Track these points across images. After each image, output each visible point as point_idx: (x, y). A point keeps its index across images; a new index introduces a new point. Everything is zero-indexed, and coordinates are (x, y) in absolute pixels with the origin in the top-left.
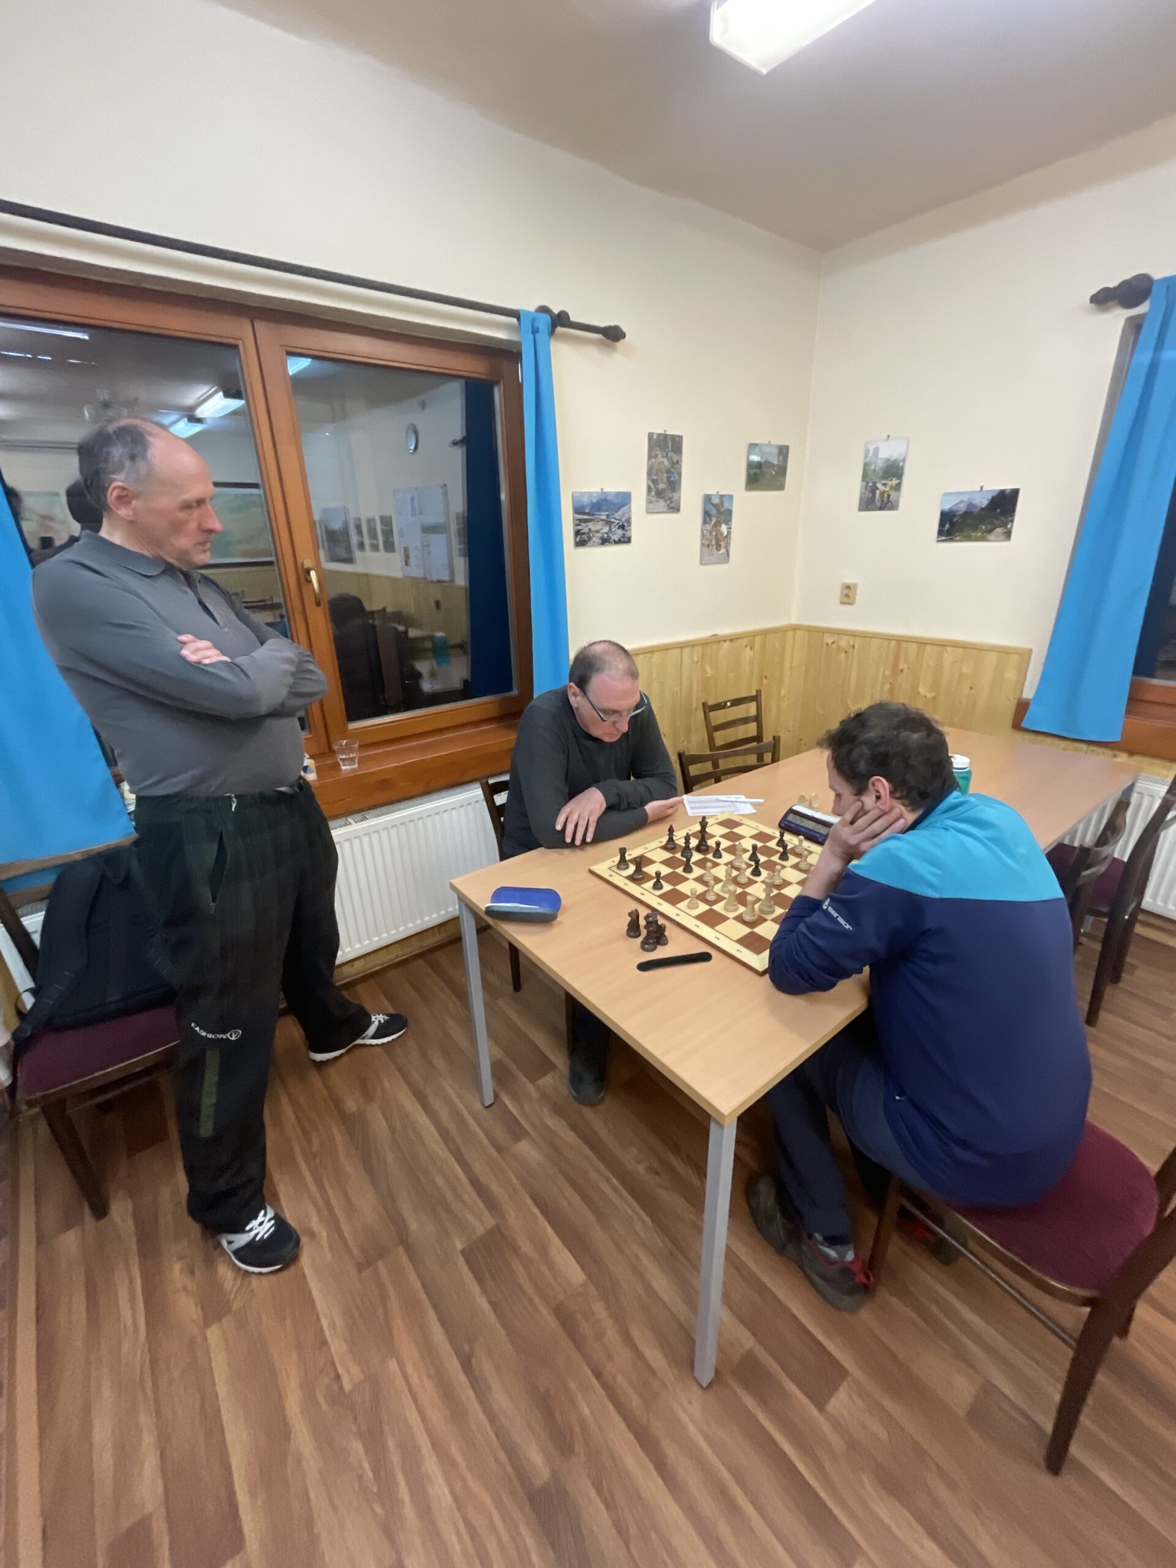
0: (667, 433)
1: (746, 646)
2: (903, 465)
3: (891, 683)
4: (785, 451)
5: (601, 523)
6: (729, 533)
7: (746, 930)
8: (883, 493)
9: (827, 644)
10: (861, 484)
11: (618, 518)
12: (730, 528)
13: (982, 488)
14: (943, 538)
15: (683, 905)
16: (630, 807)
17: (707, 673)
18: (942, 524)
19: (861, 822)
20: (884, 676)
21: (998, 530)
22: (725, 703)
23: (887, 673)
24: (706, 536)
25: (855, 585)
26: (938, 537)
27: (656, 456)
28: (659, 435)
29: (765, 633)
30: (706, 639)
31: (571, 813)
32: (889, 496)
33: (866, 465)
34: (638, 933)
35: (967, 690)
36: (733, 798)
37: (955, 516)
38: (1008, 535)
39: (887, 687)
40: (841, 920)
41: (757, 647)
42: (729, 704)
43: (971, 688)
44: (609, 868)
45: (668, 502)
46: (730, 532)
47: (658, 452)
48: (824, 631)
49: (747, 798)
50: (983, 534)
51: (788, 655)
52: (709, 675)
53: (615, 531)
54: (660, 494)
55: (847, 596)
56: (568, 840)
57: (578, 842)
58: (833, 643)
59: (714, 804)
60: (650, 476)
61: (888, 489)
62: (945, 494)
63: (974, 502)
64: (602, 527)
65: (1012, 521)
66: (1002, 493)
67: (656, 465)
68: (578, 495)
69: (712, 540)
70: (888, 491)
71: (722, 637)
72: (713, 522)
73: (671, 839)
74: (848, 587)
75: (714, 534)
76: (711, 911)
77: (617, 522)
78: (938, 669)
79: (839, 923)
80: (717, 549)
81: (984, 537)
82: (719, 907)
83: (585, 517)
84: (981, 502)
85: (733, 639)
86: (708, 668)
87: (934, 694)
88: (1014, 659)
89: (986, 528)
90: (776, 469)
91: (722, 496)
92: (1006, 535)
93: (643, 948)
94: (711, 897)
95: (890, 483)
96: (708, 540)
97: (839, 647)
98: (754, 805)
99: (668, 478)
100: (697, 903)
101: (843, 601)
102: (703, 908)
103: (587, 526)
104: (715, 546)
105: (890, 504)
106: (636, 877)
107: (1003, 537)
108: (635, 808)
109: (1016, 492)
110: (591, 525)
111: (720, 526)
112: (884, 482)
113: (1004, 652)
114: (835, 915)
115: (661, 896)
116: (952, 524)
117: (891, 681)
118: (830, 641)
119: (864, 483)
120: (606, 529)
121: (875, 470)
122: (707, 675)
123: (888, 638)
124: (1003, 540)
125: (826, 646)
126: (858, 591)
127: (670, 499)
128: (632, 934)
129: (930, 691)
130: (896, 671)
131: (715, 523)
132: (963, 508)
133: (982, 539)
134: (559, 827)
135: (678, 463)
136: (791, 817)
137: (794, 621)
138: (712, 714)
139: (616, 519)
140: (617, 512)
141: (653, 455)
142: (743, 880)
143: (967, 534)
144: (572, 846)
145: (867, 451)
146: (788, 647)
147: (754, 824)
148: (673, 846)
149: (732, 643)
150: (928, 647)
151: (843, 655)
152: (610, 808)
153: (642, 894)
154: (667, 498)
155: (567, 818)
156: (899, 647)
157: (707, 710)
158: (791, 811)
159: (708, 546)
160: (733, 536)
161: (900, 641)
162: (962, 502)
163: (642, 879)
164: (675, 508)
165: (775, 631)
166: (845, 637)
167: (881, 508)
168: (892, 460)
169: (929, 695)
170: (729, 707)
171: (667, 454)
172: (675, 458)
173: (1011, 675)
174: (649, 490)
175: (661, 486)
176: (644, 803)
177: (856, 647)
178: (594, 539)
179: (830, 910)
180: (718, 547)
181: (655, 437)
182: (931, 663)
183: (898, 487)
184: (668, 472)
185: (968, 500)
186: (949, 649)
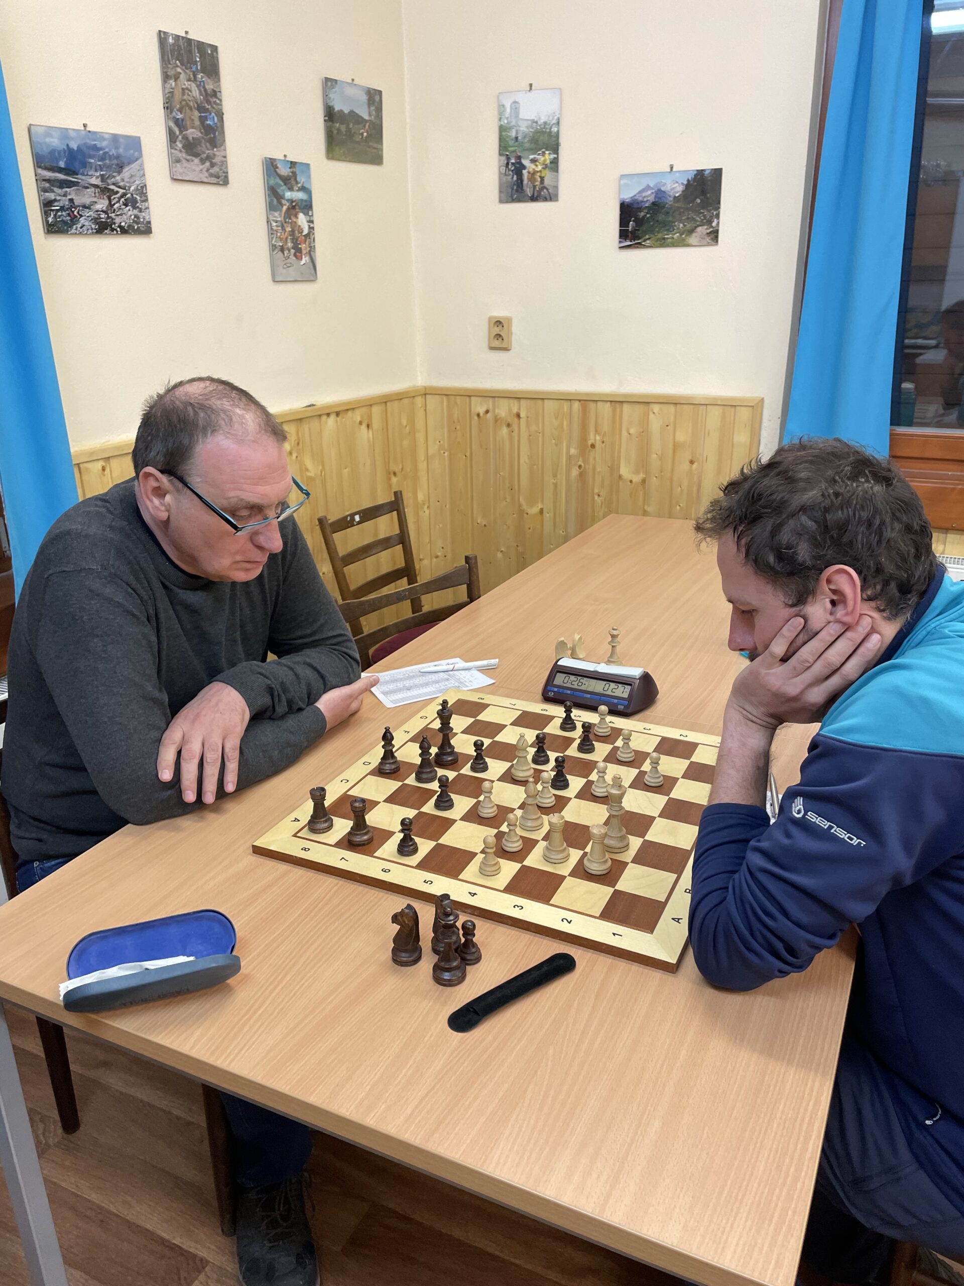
0: (190, 36)
1: (361, 423)
2: (558, 131)
3: (580, 467)
4: (377, 98)
5: (91, 190)
6: (311, 229)
7: (604, 893)
8: (533, 174)
9: (478, 415)
10: (500, 161)
11: (121, 184)
12: (312, 222)
13: (672, 168)
14: (629, 243)
15: (471, 871)
16: (294, 709)
17: (307, 470)
18: (623, 222)
19: (807, 652)
20: (569, 457)
21: (702, 230)
22: (352, 516)
23: (573, 451)
24: (277, 231)
25: (509, 320)
26: (620, 242)
27: (176, 78)
28: (177, 38)
29: (385, 400)
30: (298, 412)
31: (184, 740)
32: (542, 178)
33: (502, 129)
34: (416, 955)
35: (686, 466)
36: (444, 665)
37: (640, 209)
38: (714, 236)
39: (575, 472)
40: (842, 834)
41: (376, 424)
42: (357, 518)
43: (692, 462)
44: (295, 836)
45: (208, 164)
46: (313, 228)
47: (179, 70)
48: (469, 394)
49: (466, 661)
50: (681, 235)
51: (420, 437)
52: (311, 474)
53: (120, 209)
54: (191, 148)
55: (498, 336)
56: (190, 796)
57: (209, 797)
58: (487, 412)
59: (417, 681)
60: (171, 112)
61: (540, 168)
62: (623, 176)
63: (663, 189)
64: (95, 200)
65: (718, 216)
66: (700, 173)
67: (178, 96)
68: (41, 130)
69: (287, 238)
70: (540, 171)
71: (323, 408)
72: (285, 208)
73: (389, 755)
74: (499, 323)
75: (289, 229)
76: (525, 870)
77: (121, 191)
78: (644, 436)
79: (835, 838)
80: (295, 255)
81: (684, 240)
82: (534, 860)
83: (61, 176)
84: (674, 188)
85: (339, 412)
86: (308, 463)
87: (642, 476)
88: (744, 414)
89: (685, 226)
90: (367, 127)
91: (293, 164)
92: (712, 236)
93: (438, 980)
94: (514, 846)
95: (541, 159)
96: (281, 239)
97: (497, 419)
98: (483, 670)
99: (202, 120)
100: (498, 862)
101: (493, 345)
102: (509, 869)
103: (65, 195)
104: (293, 251)
105: (545, 190)
106: (357, 839)
107: (708, 240)
108: (300, 710)
109: (718, 173)
110: (72, 193)
111: (297, 217)
112: (532, 157)
113: (730, 405)
114: (825, 824)
115: (421, 866)
116: (640, 222)
117: (580, 463)
118: (482, 410)
119: (504, 158)
120: (102, 204)
121: (516, 138)
122: (309, 474)
123: (568, 399)
124: (708, 245)
125: (476, 418)
126: (514, 329)
127: (209, 158)
128: (404, 957)
129: (637, 472)
130: (586, 447)
131: (288, 209)
132: (649, 197)
133: (681, 243)
134: (166, 775)
135: (215, 94)
136: (560, 679)
137: (420, 380)
138: (337, 537)
139: (119, 187)
140: (119, 173)
141: (171, 73)
142: (548, 801)
143: (660, 236)
144: (199, 804)
145: (501, 107)
146: (420, 424)
147: (507, 702)
148: (393, 767)
149: (339, 419)
150: (626, 407)
151: (505, 430)
152: (257, 718)
153: (384, 870)
154: (204, 156)
155: (179, 753)
156: (585, 412)
157: (328, 530)
158: (557, 669)
159: (282, 250)
160: (319, 235)
161: (586, 401)
162: (648, 187)
163: (370, 841)
164: (222, 179)
165: (399, 397)
166: (506, 401)
167: (534, 199)
168: (541, 122)
169: (637, 479)
170: (359, 523)
171: (195, 76)
172: (210, 86)
173: (741, 437)
174: (172, 138)
175: (193, 133)
176: (312, 698)
177: (523, 415)
178: (82, 220)
179: (812, 817)
180: (298, 253)
181: (171, 40)
182: (632, 431)
183: (554, 165)
184: (200, 109)
185: (656, 185)
186: (656, 408)
